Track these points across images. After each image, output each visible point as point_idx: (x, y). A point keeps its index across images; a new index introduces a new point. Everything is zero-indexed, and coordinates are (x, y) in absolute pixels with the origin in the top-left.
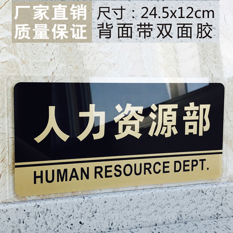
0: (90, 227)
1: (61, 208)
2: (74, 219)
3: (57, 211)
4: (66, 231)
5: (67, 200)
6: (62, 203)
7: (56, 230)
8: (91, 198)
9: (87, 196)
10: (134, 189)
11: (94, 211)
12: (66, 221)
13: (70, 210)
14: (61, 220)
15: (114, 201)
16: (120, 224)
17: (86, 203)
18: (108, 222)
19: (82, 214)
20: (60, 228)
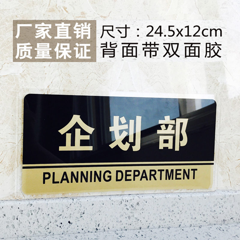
0: (78, 226)
1: (52, 208)
2: (63, 218)
3: (48, 210)
4: (56, 229)
5: (57, 201)
6: (52, 204)
7: (46, 228)
8: (80, 200)
9: (77, 198)
10: (120, 194)
11: (82, 212)
12: (56, 220)
13: (59, 210)
14: (52, 218)
15: (101, 204)
16: (107, 225)
17: (75, 204)
18: (95, 223)
19: (71, 214)
20: (51, 226)
